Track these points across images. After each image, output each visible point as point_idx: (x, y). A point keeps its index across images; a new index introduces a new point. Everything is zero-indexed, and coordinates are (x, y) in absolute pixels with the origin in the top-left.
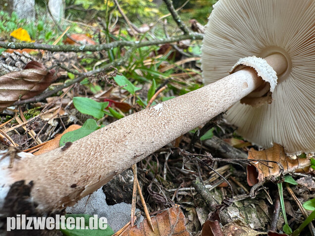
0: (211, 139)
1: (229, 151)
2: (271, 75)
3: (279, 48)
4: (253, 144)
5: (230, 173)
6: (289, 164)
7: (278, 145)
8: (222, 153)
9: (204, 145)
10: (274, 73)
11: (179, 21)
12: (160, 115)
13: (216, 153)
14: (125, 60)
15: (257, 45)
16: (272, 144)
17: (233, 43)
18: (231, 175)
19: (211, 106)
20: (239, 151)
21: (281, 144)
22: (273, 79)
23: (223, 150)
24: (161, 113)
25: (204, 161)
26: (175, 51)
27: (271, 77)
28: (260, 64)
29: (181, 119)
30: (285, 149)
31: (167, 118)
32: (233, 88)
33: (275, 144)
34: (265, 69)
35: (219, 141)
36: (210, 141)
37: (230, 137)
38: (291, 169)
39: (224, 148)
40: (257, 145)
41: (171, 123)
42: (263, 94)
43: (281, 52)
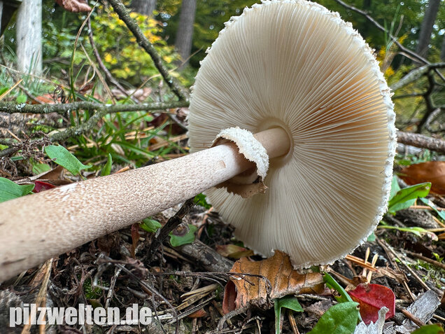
0: (191, 244)
1: (216, 262)
2: (258, 153)
3: (278, 120)
4: (255, 253)
5: (214, 296)
6: (292, 281)
7: (281, 253)
8: (205, 265)
9: (180, 252)
10: (263, 151)
11: (171, 82)
12: (64, 199)
13: (197, 265)
14: (86, 129)
15: (252, 115)
16: (273, 251)
17: (224, 112)
18: (214, 299)
19: (158, 190)
20: (230, 262)
21: (286, 252)
22: (261, 158)
23: (206, 261)
24: (68, 196)
25: (133, 272)
26: (172, 123)
27: (258, 155)
28: (243, 138)
29: (101, 207)
30: (291, 258)
31: (76, 204)
32: (199, 167)
33: (277, 252)
34: (249, 144)
35: (202, 247)
36: (190, 247)
37: (227, 243)
38: (294, 287)
39: (209, 257)
40: (260, 254)
41: (83, 212)
42: (254, 180)
43: (281, 125)
